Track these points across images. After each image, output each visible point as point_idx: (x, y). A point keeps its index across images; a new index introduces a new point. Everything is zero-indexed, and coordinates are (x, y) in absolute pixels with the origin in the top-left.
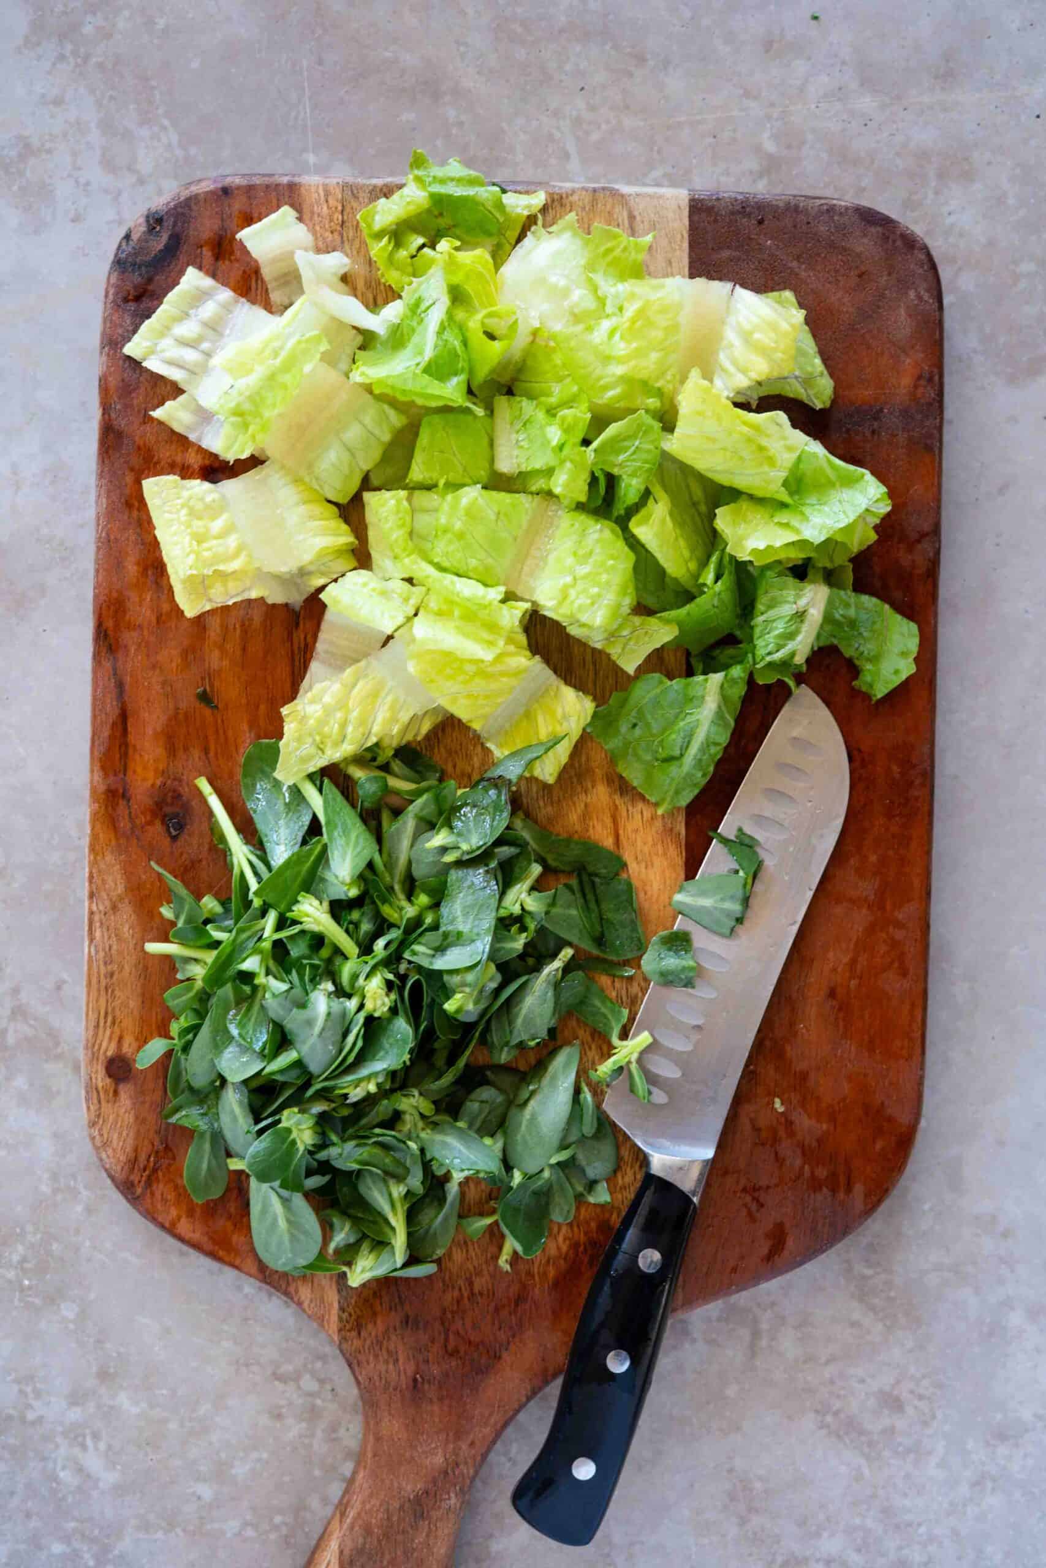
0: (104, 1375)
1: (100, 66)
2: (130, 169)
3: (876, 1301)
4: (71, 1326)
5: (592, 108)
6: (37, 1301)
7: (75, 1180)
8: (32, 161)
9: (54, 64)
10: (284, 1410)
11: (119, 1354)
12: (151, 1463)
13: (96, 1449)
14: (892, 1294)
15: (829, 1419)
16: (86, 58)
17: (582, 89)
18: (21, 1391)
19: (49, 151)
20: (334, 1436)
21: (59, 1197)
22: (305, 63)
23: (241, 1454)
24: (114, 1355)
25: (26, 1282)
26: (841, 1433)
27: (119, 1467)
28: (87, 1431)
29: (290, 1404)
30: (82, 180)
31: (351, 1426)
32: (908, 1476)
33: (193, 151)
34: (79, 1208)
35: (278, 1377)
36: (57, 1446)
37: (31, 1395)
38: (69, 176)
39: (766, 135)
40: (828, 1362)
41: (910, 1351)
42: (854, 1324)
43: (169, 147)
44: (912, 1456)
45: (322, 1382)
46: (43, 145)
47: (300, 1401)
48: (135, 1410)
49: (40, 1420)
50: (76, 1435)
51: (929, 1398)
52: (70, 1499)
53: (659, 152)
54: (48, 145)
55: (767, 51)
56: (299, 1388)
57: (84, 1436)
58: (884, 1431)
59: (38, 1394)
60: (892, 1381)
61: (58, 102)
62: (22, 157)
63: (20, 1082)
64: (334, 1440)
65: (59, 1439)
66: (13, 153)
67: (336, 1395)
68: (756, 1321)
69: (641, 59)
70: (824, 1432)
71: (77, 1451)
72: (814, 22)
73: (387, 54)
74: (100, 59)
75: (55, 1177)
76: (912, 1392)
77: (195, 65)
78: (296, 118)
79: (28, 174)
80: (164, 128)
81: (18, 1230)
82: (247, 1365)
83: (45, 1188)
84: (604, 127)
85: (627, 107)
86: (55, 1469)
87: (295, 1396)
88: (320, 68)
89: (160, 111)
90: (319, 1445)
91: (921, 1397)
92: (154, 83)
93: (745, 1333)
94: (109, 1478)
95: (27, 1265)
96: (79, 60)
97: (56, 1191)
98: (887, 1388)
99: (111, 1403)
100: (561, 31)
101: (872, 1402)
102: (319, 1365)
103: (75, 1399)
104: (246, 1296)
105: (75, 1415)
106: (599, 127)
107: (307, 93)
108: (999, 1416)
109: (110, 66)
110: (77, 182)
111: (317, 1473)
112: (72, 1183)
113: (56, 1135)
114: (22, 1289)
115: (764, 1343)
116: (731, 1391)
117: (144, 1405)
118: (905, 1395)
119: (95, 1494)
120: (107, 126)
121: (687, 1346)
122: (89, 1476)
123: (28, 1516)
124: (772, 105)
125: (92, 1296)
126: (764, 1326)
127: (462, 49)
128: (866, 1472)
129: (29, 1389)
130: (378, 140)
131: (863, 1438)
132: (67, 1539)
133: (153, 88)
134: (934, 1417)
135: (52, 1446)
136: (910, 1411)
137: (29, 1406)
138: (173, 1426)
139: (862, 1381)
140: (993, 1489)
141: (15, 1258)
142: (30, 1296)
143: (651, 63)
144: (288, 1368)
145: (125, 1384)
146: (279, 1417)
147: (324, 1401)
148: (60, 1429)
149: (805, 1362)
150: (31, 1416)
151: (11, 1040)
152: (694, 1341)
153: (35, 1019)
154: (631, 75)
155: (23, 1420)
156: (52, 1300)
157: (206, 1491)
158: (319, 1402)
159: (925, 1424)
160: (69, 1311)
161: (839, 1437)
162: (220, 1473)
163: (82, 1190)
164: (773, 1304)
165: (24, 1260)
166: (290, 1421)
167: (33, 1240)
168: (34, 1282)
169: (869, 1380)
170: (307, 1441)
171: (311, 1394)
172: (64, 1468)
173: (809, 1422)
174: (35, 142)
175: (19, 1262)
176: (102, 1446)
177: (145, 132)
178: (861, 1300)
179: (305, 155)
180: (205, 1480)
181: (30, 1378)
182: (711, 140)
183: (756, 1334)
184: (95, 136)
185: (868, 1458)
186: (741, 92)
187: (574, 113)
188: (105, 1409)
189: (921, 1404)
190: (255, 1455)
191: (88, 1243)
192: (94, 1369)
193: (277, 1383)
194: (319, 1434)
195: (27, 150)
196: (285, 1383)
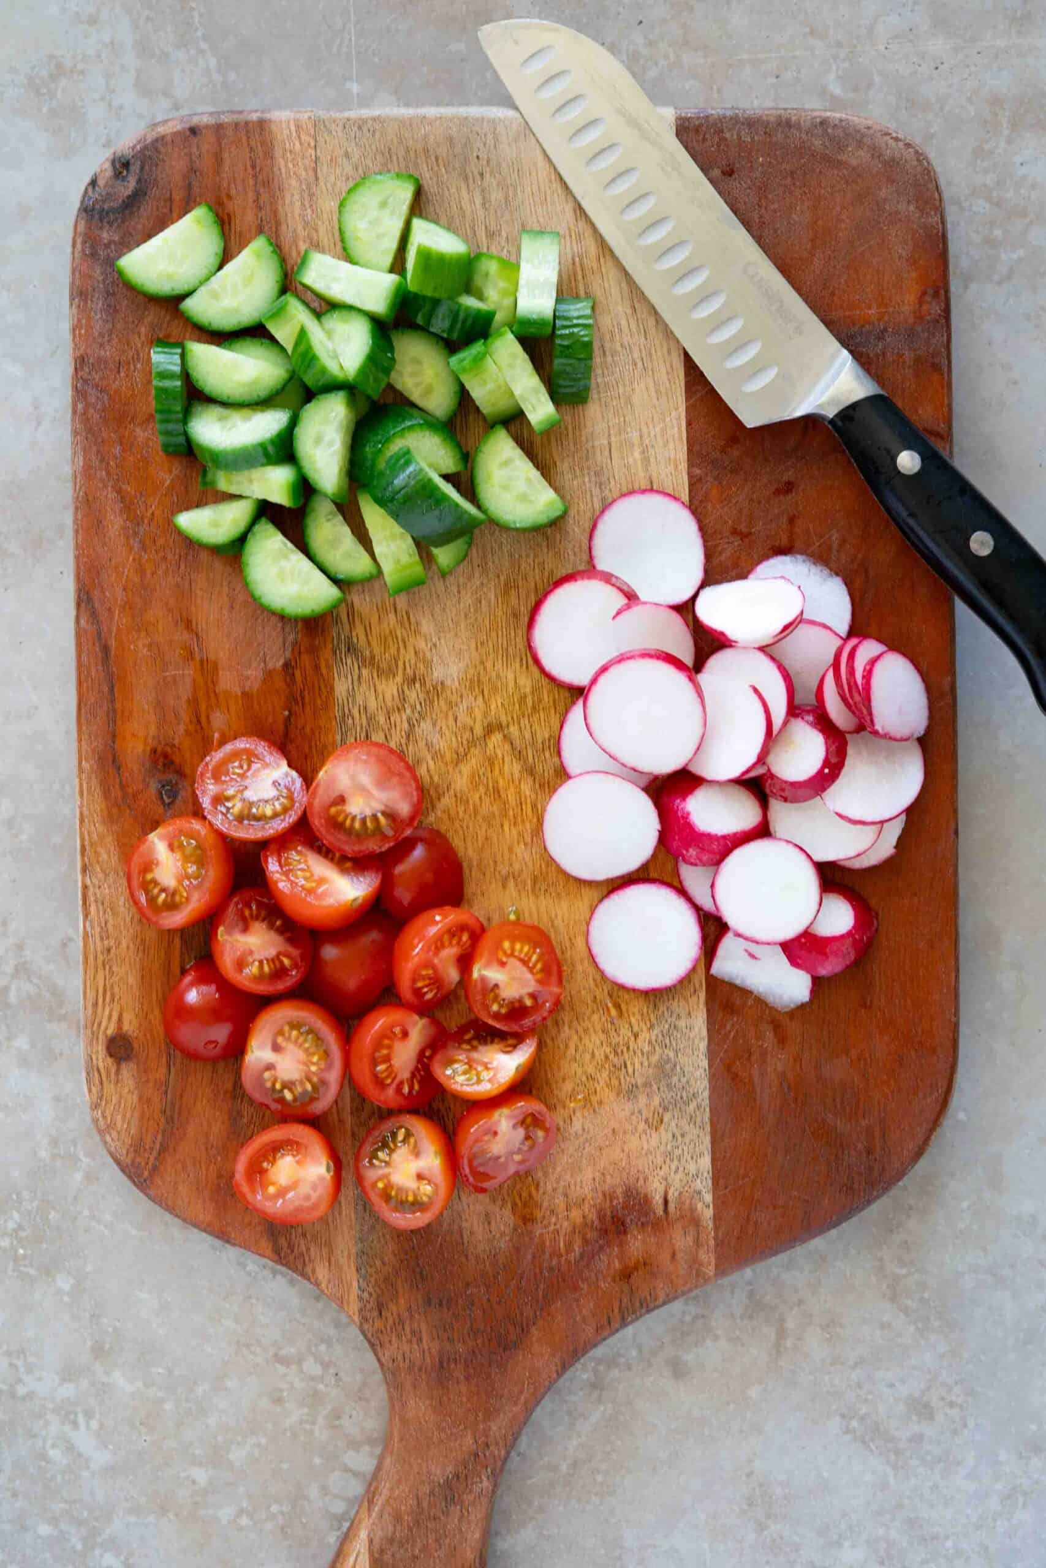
0: (99, 1351)
2: (166, 94)
3: (909, 1302)
4: (66, 1299)
5: (651, 44)
6: (32, 1272)
7: (75, 1146)
8: (63, 82)
10: (285, 1394)
11: (115, 1329)
12: (145, 1444)
13: (88, 1427)
14: (926, 1295)
15: (854, 1424)
17: (641, 22)
18: (11, 1365)
19: (82, 72)
20: (337, 1423)
21: (58, 1163)
23: (239, 1439)
24: (110, 1330)
26: (867, 1438)
27: (111, 1447)
28: (79, 1410)
29: (292, 1387)
30: (115, 103)
31: (354, 1413)
32: (935, 1487)
33: (232, 76)
34: (79, 1176)
35: (279, 1359)
36: (47, 1424)
37: (22, 1370)
38: (103, 99)
39: (832, 77)
40: (856, 1364)
41: (942, 1356)
42: (883, 1326)
43: (207, 71)
44: (942, 1465)
45: (325, 1366)
46: (75, 66)
49: (30, 1396)
50: (68, 1414)
51: (961, 1406)
52: (59, 1478)
53: (719, 91)
54: (80, 66)
56: (302, 1371)
57: (76, 1415)
58: (911, 1440)
59: (30, 1369)
60: (922, 1386)
61: (93, 21)
62: (53, 78)
63: (22, 1042)
64: (336, 1427)
65: (49, 1416)
66: (44, 73)
67: (340, 1380)
68: (782, 1320)
70: (849, 1437)
71: (67, 1428)
75: (55, 1142)
76: (943, 1399)
79: (59, 94)
80: (201, 52)
81: (14, 1197)
82: (248, 1346)
83: (43, 1154)
84: (662, 63)
85: (686, 43)
86: (44, 1448)
87: (297, 1380)
89: (199, 34)
90: (321, 1433)
91: (952, 1405)
93: (770, 1332)
94: (101, 1458)
95: (23, 1234)
97: (54, 1157)
98: (917, 1394)
101: (901, 1408)
102: (323, 1348)
103: (69, 1374)
104: (249, 1274)
105: (68, 1391)
106: (656, 64)
108: (1034, 1427)
110: (110, 105)
111: (317, 1461)
112: (72, 1149)
113: (57, 1099)
114: (16, 1259)
115: (789, 1343)
116: (754, 1392)
118: (935, 1402)
119: (85, 1474)
120: (143, 48)
121: (709, 1343)
122: (80, 1455)
123: (15, 1495)
125: (89, 1268)
126: (790, 1324)
128: (891, 1480)
129: (20, 1363)
130: (425, 70)
131: (890, 1445)
132: (54, 1521)
133: (192, 9)
134: (965, 1425)
135: (41, 1422)
136: (940, 1417)
137: (19, 1381)
138: (167, 1406)
139: (891, 1386)
140: (1024, 1505)
141: (11, 1225)
142: (25, 1266)
144: (290, 1350)
146: (279, 1401)
147: (327, 1386)
148: (51, 1406)
149: (831, 1364)
150: (21, 1391)
151: (13, 998)
152: (716, 1338)
153: (40, 977)
155: (13, 1395)
156: (47, 1271)
157: (201, 1476)
158: (321, 1387)
159: (955, 1432)
160: (64, 1283)
161: (864, 1442)
162: (216, 1458)
163: (82, 1157)
164: (800, 1302)
165: (21, 1227)
167: (30, 1208)
168: (29, 1252)
170: (308, 1427)
171: (312, 1378)
172: (54, 1446)
173: (835, 1425)
174: (68, 63)
175: (15, 1230)
176: (94, 1424)
177: (180, 55)
178: (893, 1299)
179: (348, 85)
180: (200, 1464)
181: (22, 1352)
182: (774, 80)
183: (781, 1334)
184: (130, 59)
185: (895, 1468)
186: (808, 30)
187: (631, 48)
189: (954, 1412)
190: (252, 1440)
191: (86, 1213)
192: (89, 1343)
193: (278, 1365)
194: (321, 1421)
195: (59, 71)
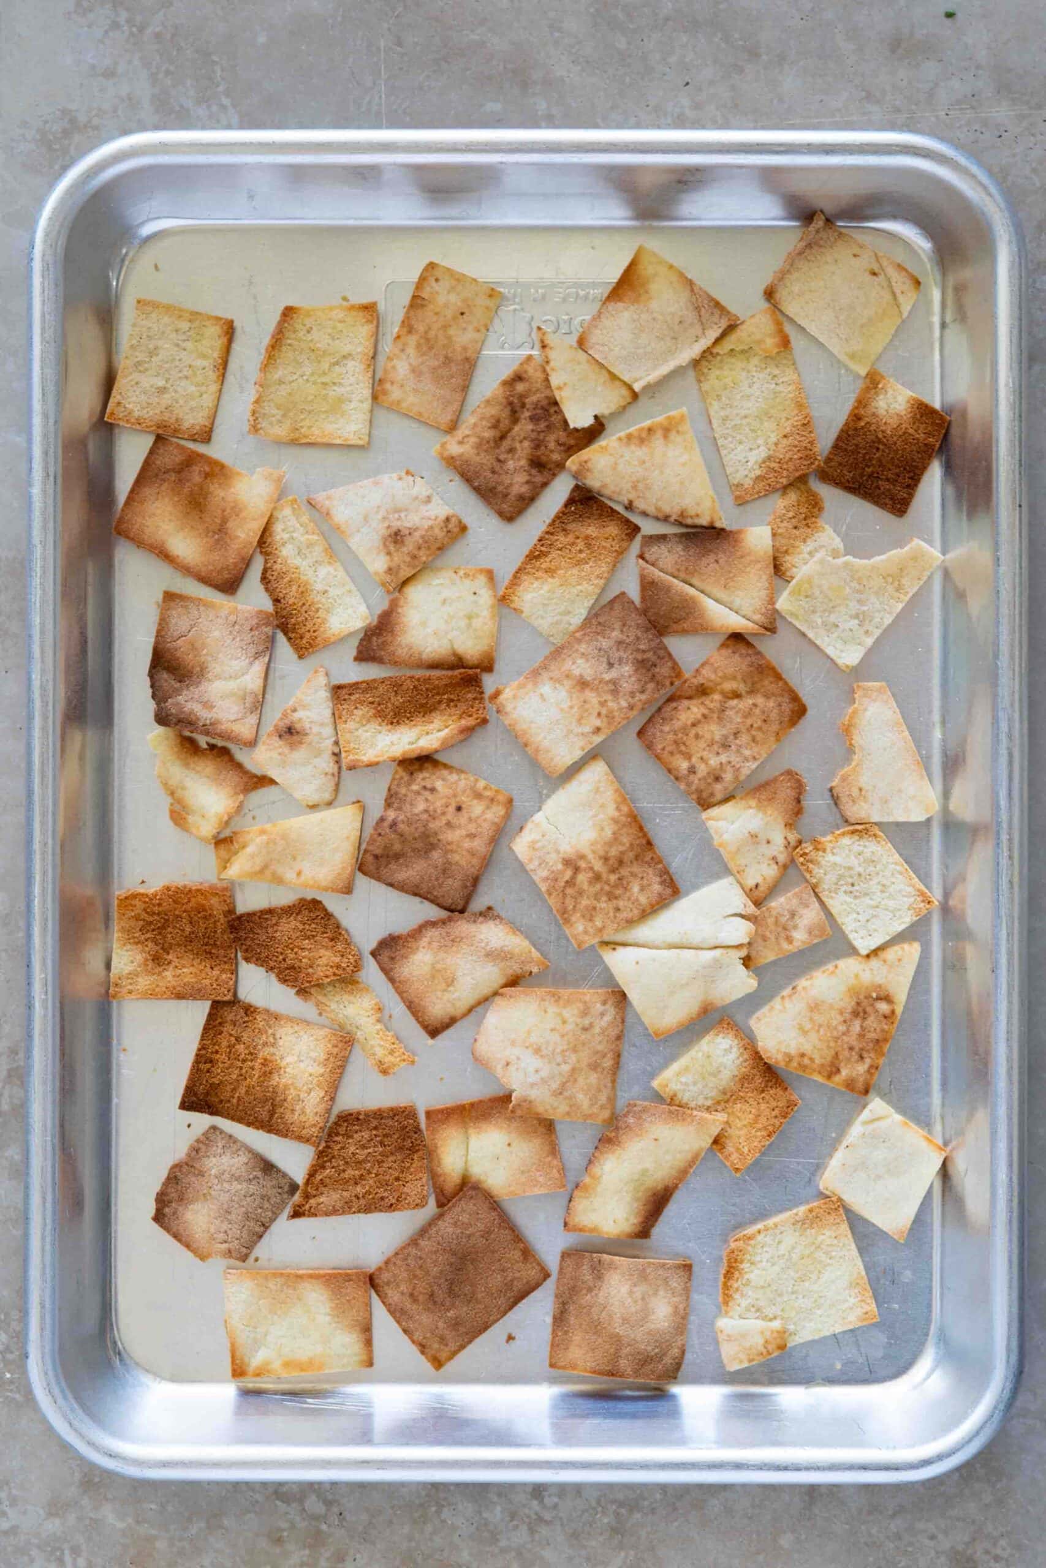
1: (158, 36)
9: (106, 32)
16: (141, 29)
22: (382, 43)
25: (8, 1375)
47: (304, 1524)
48: (120, 1525)
55: (893, 51)
69: (753, 54)
72: (948, 22)
73: (474, 37)
74: (157, 29)
77: (262, 39)
78: (369, 103)
88: (399, 49)
92: (215, 58)
96: (134, 29)
99: (92, 1515)
100: (667, 19)
107: (384, 76)
109: (168, 37)
117: (130, 1520)
124: (898, 110)
127: (557, 34)
143: (765, 57)
145: (110, 1496)
154: (741, 70)
166: (290, 1547)
169: (940, 1536)
188: (87, 1522)
196: (289, 1505)
